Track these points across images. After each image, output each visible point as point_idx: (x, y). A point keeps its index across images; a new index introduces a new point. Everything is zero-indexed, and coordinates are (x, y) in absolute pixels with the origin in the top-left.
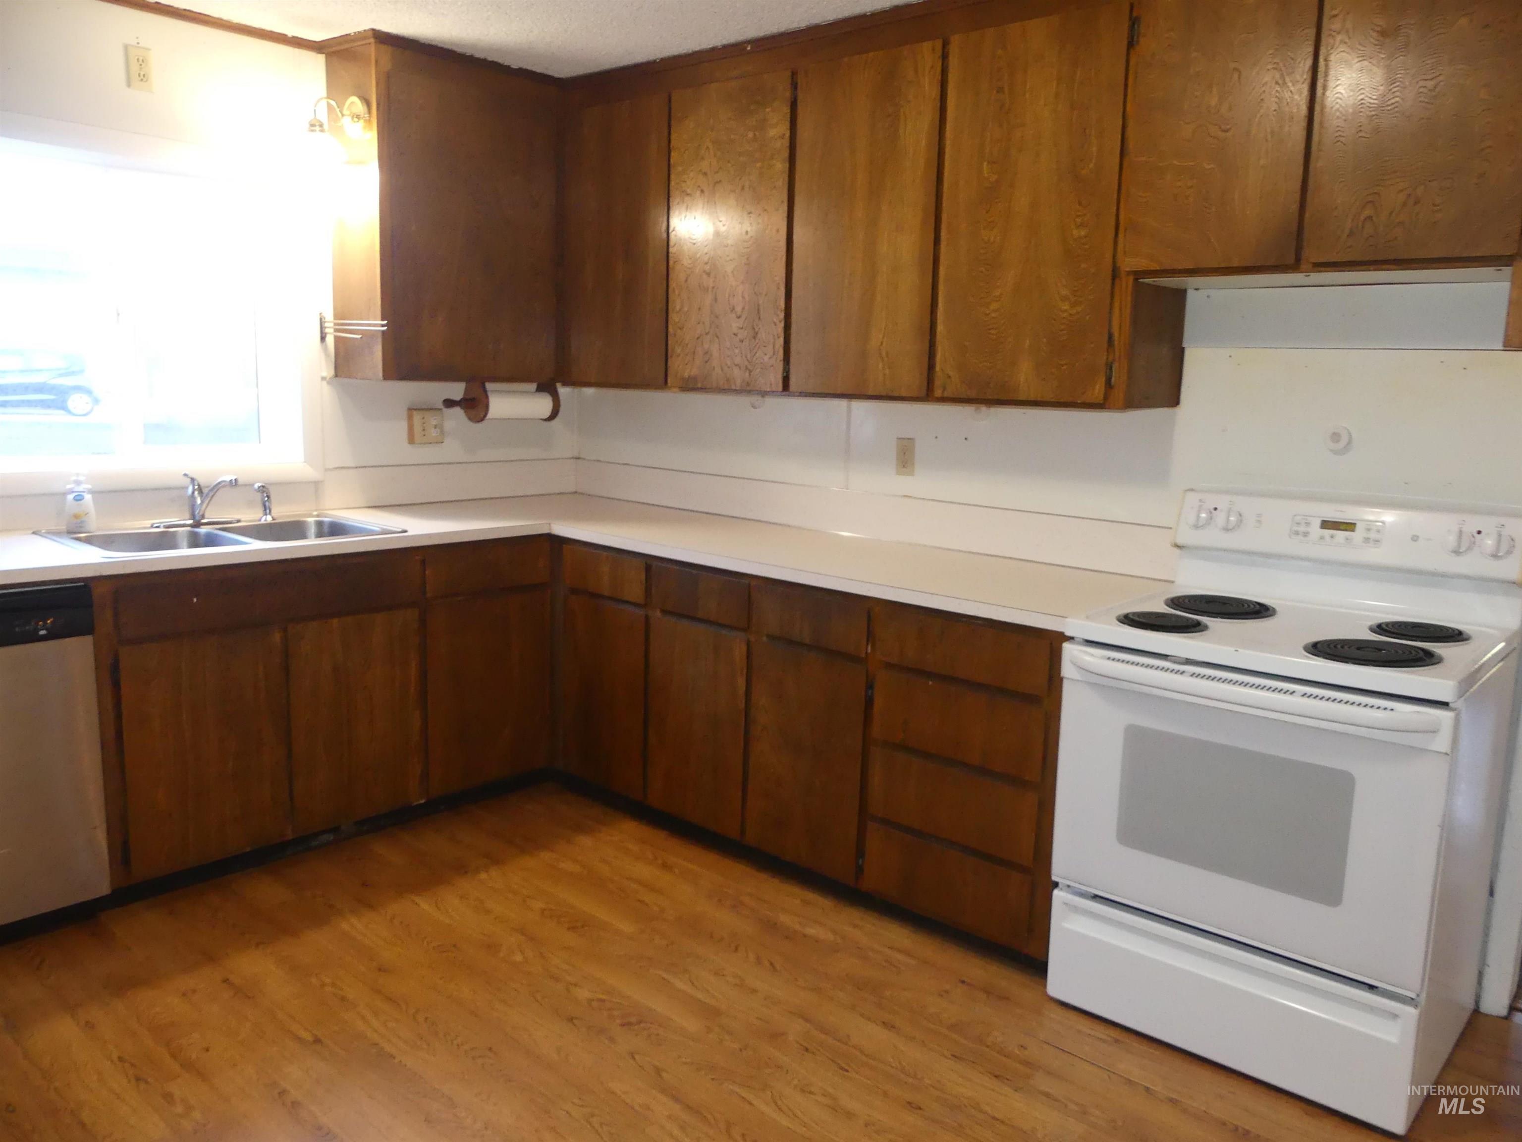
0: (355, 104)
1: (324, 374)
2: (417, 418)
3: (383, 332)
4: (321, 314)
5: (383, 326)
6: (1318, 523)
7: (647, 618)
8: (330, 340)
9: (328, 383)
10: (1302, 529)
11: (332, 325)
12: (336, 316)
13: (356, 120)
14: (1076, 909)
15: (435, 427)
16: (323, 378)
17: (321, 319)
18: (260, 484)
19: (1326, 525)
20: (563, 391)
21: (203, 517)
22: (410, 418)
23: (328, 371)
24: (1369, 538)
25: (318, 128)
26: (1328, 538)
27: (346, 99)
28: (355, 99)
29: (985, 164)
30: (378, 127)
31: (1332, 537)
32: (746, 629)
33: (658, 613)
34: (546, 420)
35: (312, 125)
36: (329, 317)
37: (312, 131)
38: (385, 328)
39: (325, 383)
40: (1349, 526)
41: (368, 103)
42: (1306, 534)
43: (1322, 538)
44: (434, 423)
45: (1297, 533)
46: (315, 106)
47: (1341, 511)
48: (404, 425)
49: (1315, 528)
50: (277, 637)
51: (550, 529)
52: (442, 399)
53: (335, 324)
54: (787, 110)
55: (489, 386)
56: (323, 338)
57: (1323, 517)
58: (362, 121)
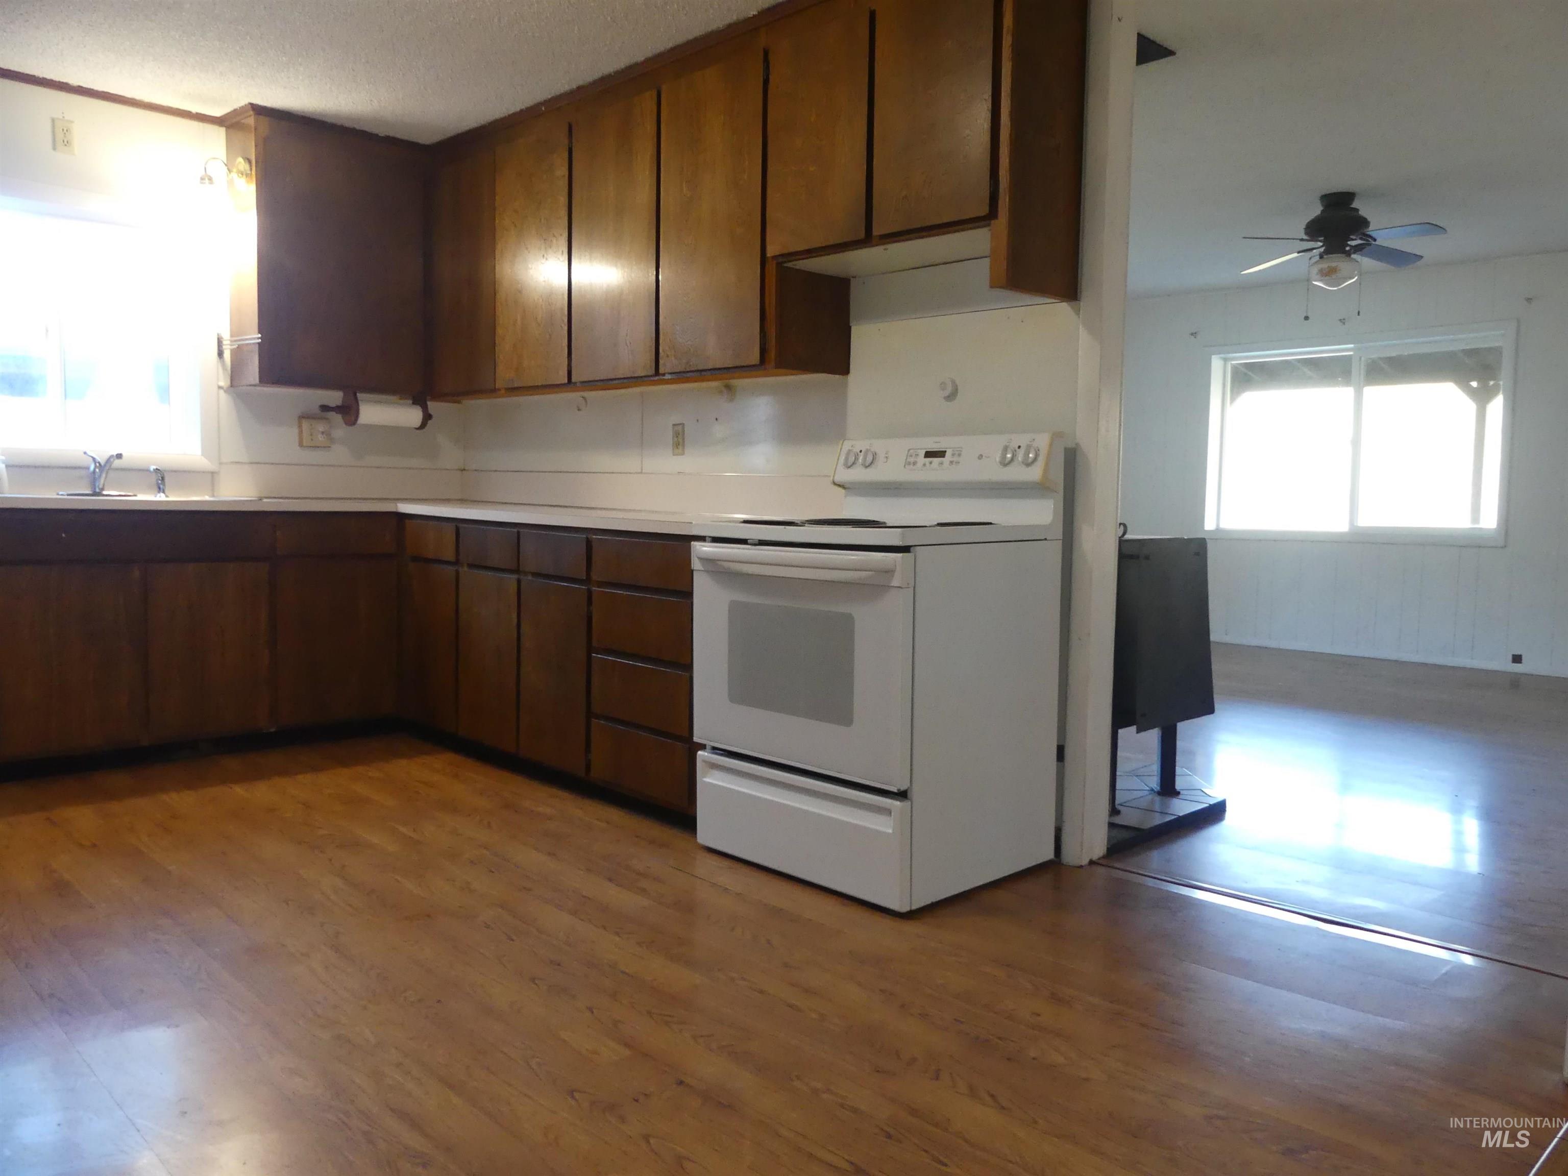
0: (241, 163)
1: (222, 383)
2: (305, 425)
3: (259, 343)
4: (218, 335)
5: (258, 338)
6: (923, 453)
7: (457, 572)
8: (227, 355)
9: (225, 391)
10: (912, 460)
11: (228, 342)
12: (232, 336)
13: (240, 175)
14: (714, 766)
15: (323, 433)
16: (220, 387)
17: (218, 339)
18: (155, 467)
19: (929, 454)
20: (432, 406)
21: (103, 489)
22: (300, 427)
23: (224, 382)
24: (953, 461)
25: (207, 181)
26: (928, 464)
27: (235, 160)
28: (240, 160)
29: (684, 183)
30: (256, 181)
31: (931, 463)
32: (517, 571)
33: (466, 569)
34: (417, 429)
35: (202, 179)
36: (226, 336)
37: (202, 183)
38: (260, 340)
39: (222, 392)
40: (941, 454)
41: (250, 162)
42: (915, 463)
43: (924, 465)
44: (321, 429)
45: (909, 464)
46: (206, 164)
47: (936, 442)
48: (296, 430)
49: (921, 459)
50: (137, 574)
51: (397, 509)
52: (320, 404)
53: (231, 341)
54: (566, 155)
55: (360, 396)
56: (220, 354)
57: (926, 449)
58: (244, 176)
